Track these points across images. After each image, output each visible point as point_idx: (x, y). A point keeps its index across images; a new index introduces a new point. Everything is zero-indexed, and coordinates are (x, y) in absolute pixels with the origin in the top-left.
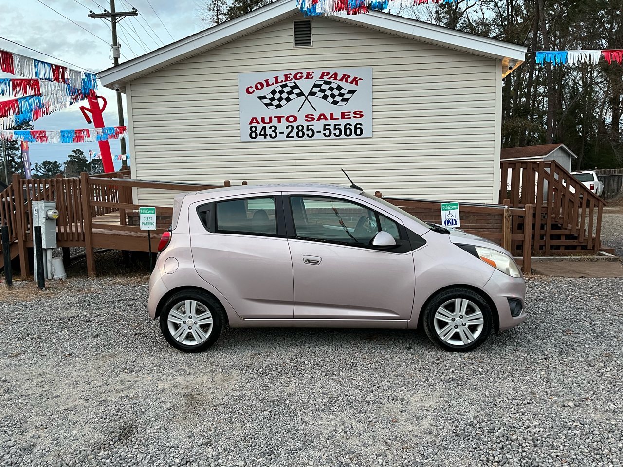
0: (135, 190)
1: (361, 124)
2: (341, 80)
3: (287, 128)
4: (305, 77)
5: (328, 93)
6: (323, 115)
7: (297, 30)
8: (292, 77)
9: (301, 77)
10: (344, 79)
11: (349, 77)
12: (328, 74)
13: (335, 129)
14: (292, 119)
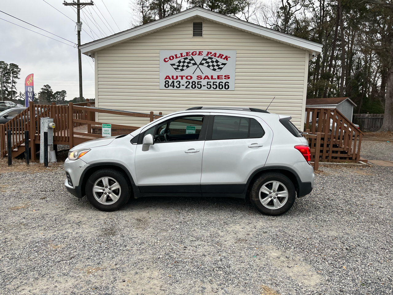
1: (228, 83)
3: (186, 83)
5: (211, 64)
6: (207, 76)
7: (194, 27)
8: (190, 54)
9: (196, 54)
10: (220, 57)
11: (223, 55)
12: (211, 53)
13: (213, 85)
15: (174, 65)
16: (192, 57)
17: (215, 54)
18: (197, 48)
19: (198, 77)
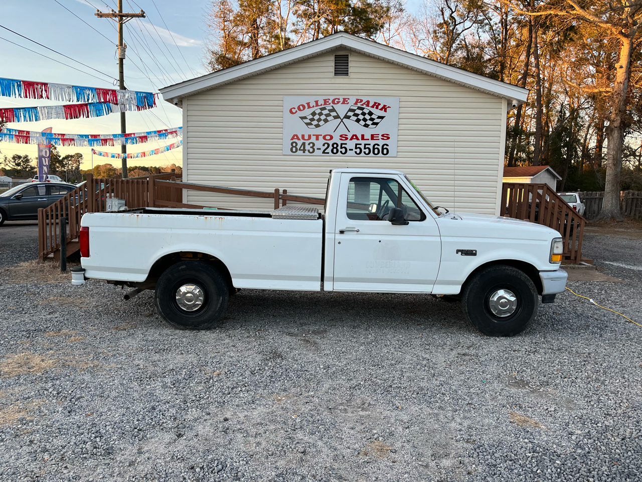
0: (185, 192)
1: (387, 145)
2: (373, 107)
3: (324, 145)
4: (341, 102)
5: (361, 117)
6: (356, 136)
7: (337, 62)
8: (330, 101)
9: (338, 102)
10: (375, 106)
11: (379, 104)
12: (361, 101)
13: (365, 148)
14: (328, 138)
15: (305, 118)
16: (332, 106)
17: (368, 102)
18: (341, 93)
19: (341, 136)
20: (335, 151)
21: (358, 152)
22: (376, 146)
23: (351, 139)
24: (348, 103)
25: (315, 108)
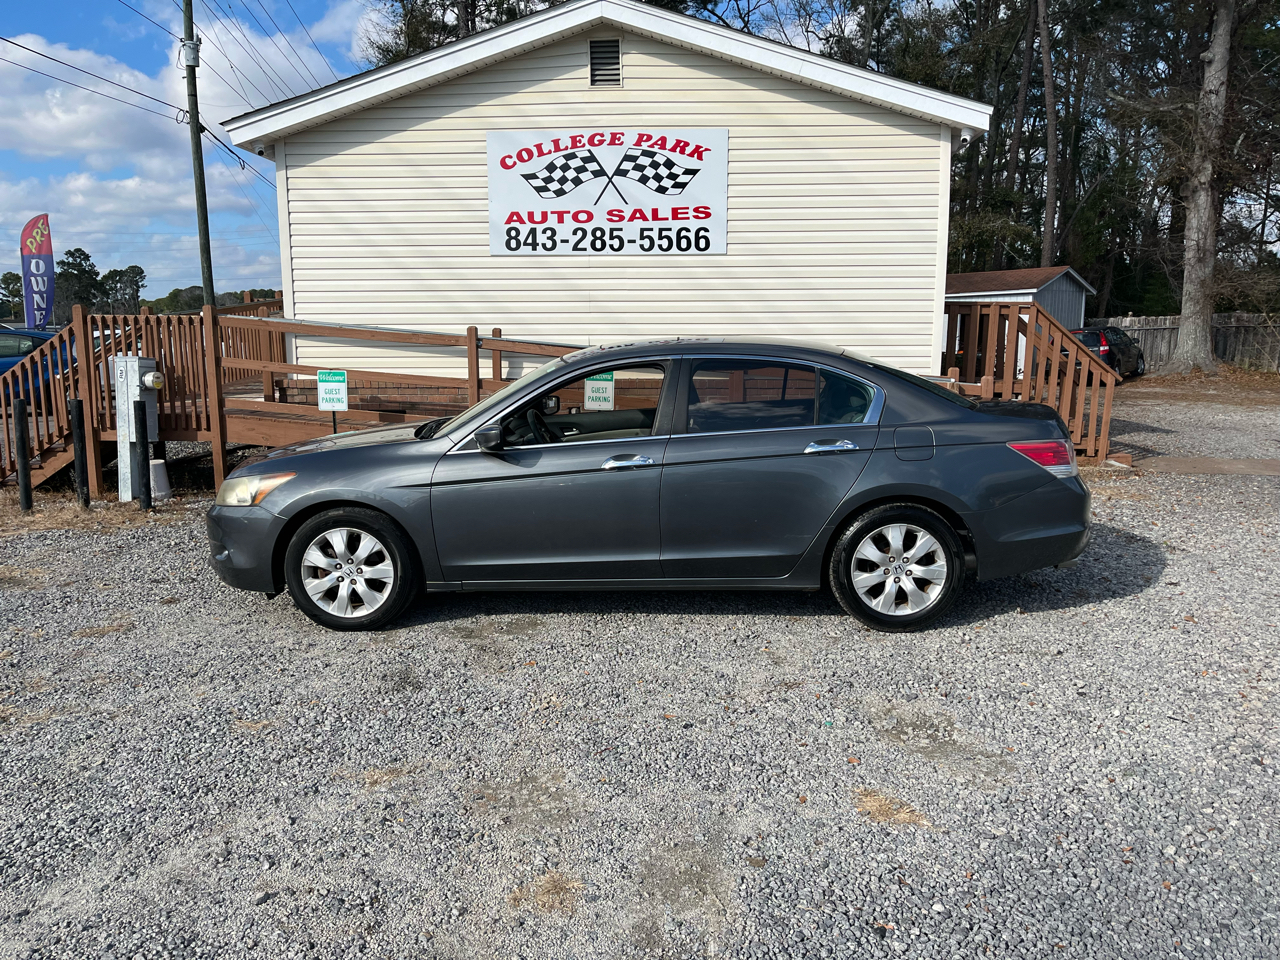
1: (706, 230)
2: (673, 150)
3: (575, 233)
4: (608, 141)
5: (650, 172)
6: (640, 211)
7: (594, 55)
8: (585, 141)
9: (601, 142)
11: (687, 144)
12: (650, 138)
13: (661, 238)
15: (534, 176)
16: (589, 151)
17: (663, 140)
19: (610, 213)
20: (598, 244)
21: (646, 247)
22: (683, 233)
23: (632, 218)
24: (622, 144)
25: (554, 155)
